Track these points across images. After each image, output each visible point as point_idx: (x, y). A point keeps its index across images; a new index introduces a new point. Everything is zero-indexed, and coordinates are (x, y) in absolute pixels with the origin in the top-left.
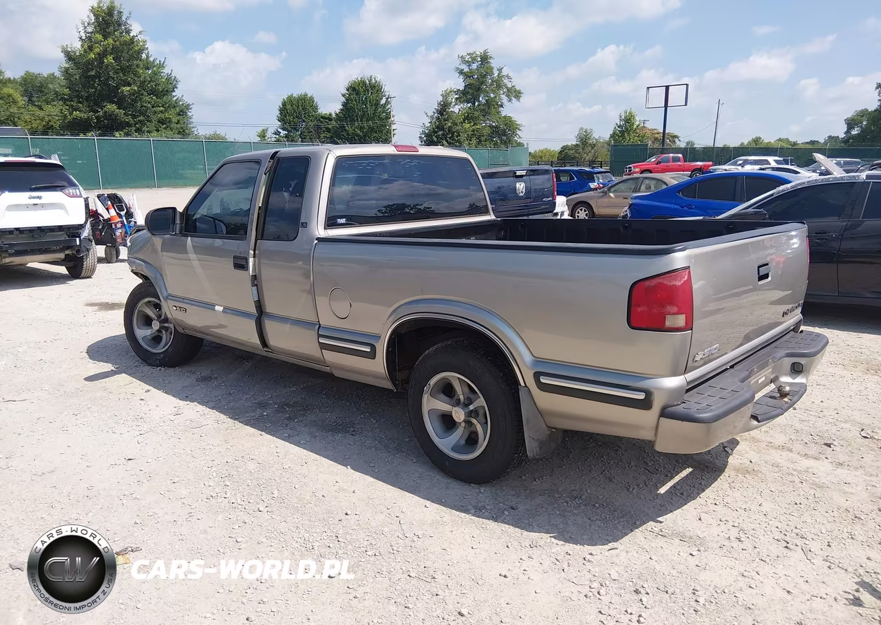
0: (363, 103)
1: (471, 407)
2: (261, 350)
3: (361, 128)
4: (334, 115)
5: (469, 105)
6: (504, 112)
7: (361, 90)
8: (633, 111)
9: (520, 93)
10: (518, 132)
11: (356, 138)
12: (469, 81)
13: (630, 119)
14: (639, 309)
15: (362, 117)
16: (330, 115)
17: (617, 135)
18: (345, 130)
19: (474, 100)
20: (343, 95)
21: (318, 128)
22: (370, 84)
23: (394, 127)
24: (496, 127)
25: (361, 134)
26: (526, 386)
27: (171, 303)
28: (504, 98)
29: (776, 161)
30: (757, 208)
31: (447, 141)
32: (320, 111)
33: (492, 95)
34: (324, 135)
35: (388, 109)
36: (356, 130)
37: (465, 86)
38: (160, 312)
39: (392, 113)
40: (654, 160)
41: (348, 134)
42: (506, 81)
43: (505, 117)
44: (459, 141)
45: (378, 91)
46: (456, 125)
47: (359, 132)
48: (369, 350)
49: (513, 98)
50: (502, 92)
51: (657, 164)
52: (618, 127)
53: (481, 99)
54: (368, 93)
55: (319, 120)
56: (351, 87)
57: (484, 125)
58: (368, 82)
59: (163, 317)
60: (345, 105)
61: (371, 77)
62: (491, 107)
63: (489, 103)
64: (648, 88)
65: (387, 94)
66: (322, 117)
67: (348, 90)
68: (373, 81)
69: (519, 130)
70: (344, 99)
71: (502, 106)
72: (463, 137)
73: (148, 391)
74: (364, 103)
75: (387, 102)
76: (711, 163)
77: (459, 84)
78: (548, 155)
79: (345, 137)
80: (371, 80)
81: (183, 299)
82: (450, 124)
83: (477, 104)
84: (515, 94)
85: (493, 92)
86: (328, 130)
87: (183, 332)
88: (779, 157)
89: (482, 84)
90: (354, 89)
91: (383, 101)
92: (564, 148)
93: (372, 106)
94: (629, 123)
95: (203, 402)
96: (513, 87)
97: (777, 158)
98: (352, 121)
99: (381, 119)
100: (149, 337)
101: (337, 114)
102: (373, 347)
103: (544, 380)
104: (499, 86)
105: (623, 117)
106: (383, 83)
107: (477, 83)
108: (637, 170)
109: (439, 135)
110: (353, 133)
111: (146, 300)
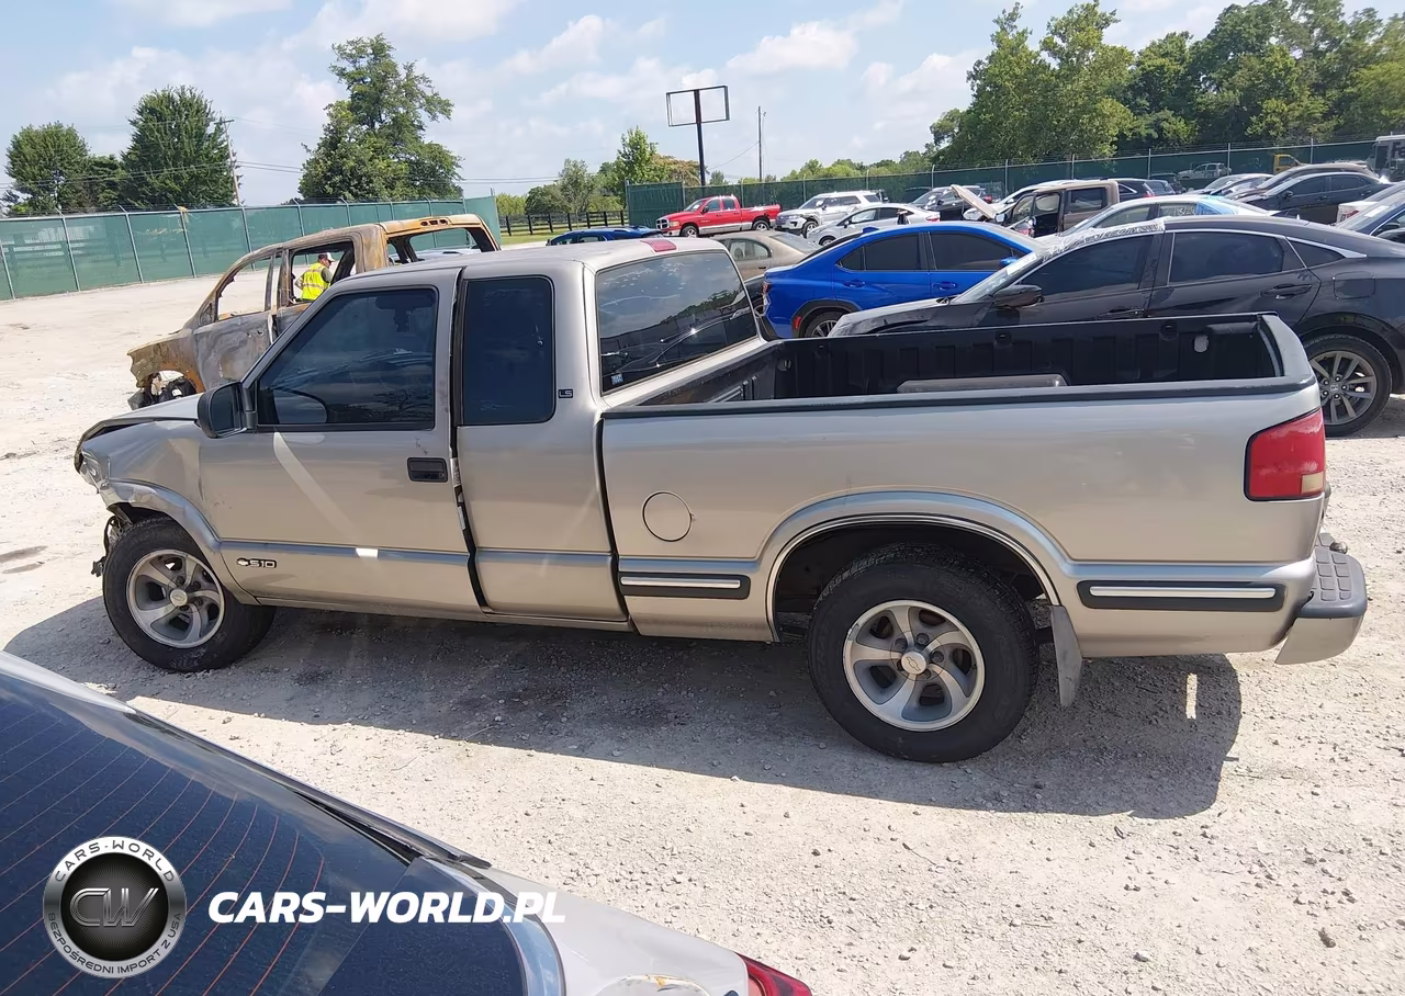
0: (173, 134)
1: (931, 648)
2: (478, 612)
3: (177, 178)
4: (119, 159)
5: (365, 127)
6: (428, 137)
7: (167, 112)
8: (641, 130)
9: (449, 105)
10: (457, 170)
11: (169, 195)
12: (358, 88)
13: (638, 144)
14: (1264, 472)
15: (176, 158)
16: (112, 158)
17: (624, 169)
18: (147, 184)
19: (372, 120)
20: (134, 123)
21: (91, 185)
22: (181, 101)
23: (236, 172)
24: (418, 163)
25: (178, 188)
26: (1061, 605)
27: (231, 555)
28: (424, 116)
29: (867, 197)
30: (1023, 283)
31: (351, 192)
32: (90, 154)
33: (401, 110)
34: (105, 194)
35: (222, 142)
36: (168, 182)
37: (353, 97)
38: (180, 573)
39: (230, 149)
40: (696, 207)
41: (153, 190)
42: (422, 86)
43: (430, 145)
44: (372, 191)
45: (198, 111)
46: (364, 164)
47: (173, 185)
48: (738, 586)
49: (438, 114)
50: (417, 104)
51: (703, 213)
52: (623, 156)
53: (383, 117)
54: (181, 117)
55: (92, 169)
56: (146, 107)
57: (396, 162)
58: (177, 98)
59: (188, 581)
60: (138, 139)
61: (183, 88)
62: (402, 130)
63: (398, 123)
64: (668, 94)
65: (217, 117)
66: (97, 164)
67: (140, 113)
68: (188, 94)
69: (458, 166)
70: (135, 130)
71: (421, 128)
72: (378, 184)
73: (230, 719)
74: (176, 133)
75: (219, 130)
76: (778, 207)
77: (342, 93)
78: (506, 204)
79: (146, 195)
80: (183, 93)
81: (266, 545)
82: (352, 164)
83: (377, 125)
84: (439, 106)
85: (404, 104)
86: (112, 185)
87: (255, 602)
88: (871, 189)
89: (381, 92)
90: (152, 111)
91: (211, 129)
92: (534, 192)
93: (190, 138)
94: (637, 149)
95: (364, 720)
96: (436, 95)
97: (868, 193)
98: (157, 167)
99: (211, 160)
100: (163, 622)
101: (125, 157)
102: (745, 581)
103: (1096, 591)
104: (411, 95)
105: (628, 141)
106: (206, 97)
107: (373, 90)
108: (675, 224)
109: (335, 183)
110: (161, 188)
111: (154, 555)
